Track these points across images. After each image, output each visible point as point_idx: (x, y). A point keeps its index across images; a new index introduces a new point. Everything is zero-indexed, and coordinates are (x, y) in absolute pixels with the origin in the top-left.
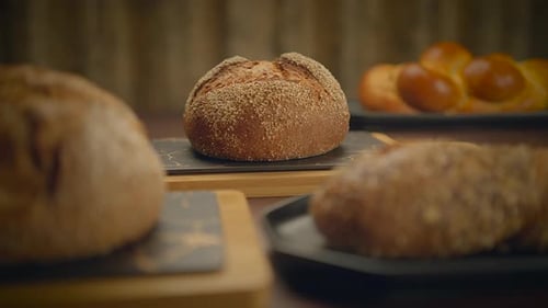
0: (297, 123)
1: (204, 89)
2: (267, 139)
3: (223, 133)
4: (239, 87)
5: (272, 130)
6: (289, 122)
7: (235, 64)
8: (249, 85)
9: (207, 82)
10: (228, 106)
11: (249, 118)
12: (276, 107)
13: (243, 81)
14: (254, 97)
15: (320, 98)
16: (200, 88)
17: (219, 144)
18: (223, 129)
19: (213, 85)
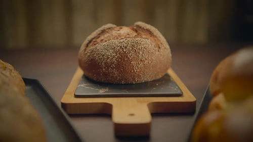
0: (150, 62)
1: (92, 42)
2: (134, 72)
3: (108, 68)
4: (116, 41)
5: (137, 67)
6: (146, 62)
7: (110, 28)
8: (122, 41)
9: (94, 38)
10: (110, 53)
11: (124, 60)
12: (139, 53)
13: (118, 38)
14: (126, 48)
15: (159, 48)
16: (90, 42)
17: (106, 75)
18: (108, 66)
19: (99, 40)
